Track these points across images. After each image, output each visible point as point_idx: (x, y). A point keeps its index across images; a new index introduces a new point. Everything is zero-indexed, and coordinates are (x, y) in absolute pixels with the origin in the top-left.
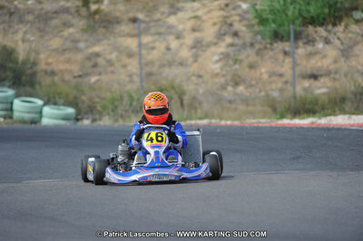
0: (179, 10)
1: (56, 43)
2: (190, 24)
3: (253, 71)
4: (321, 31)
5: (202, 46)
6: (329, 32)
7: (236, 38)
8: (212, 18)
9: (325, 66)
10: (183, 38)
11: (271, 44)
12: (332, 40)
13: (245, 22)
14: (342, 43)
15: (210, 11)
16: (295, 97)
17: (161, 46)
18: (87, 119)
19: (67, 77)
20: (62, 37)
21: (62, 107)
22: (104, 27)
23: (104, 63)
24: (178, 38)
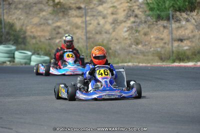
0: (104, 2)
1: (36, 20)
2: (110, 11)
3: (146, 37)
4: (184, 15)
5: (117, 22)
6: (188, 15)
7: (136, 18)
8: (122, 7)
9: (187, 34)
10: (107, 18)
11: (156, 22)
12: (190, 20)
13: (141, 10)
14: (196, 22)
15: (121, 3)
17: (95, 23)
19: (43, 40)
20: (39, 17)
21: (42, 56)
22: (63, 12)
23: (63, 32)
24: (104, 18)
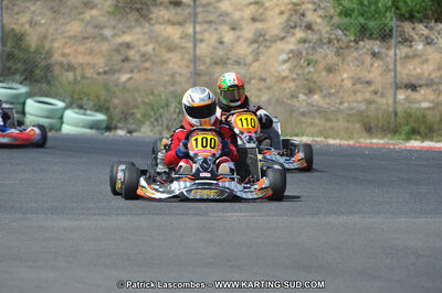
1: (75, 28)
2: (248, 12)
3: (331, 75)
4: (421, 28)
5: (266, 40)
6: (431, 29)
7: (309, 32)
8: (277, 5)
9: (426, 74)
10: (241, 29)
11: (356, 42)
12: (436, 40)
13: (321, 12)
16: (396, 114)
17: (211, 38)
18: (121, 128)
19: (89, 73)
20: (82, 20)
21: (89, 112)
22: (138, 10)
23: (137, 58)
24: (233, 29)
